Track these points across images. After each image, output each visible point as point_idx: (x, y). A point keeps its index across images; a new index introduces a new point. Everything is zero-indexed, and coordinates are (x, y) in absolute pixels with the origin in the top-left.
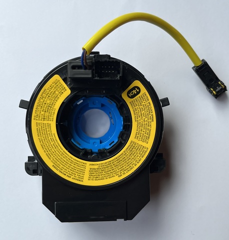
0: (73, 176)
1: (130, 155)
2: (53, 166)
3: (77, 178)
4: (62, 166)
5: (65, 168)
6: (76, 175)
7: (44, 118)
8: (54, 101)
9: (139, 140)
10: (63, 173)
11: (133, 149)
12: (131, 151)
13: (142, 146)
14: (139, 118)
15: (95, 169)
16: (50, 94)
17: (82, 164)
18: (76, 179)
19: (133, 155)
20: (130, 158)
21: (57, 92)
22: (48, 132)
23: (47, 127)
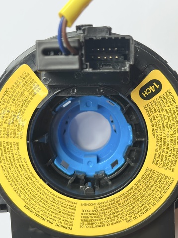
0: (56, 222)
1: (145, 189)
2: (25, 206)
3: (62, 224)
4: (38, 206)
5: (44, 209)
6: (61, 220)
7: (8, 135)
8: (22, 107)
9: (159, 167)
10: (41, 218)
11: (149, 180)
12: (146, 183)
13: (164, 175)
14: (159, 132)
15: (90, 211)
16: (16, 96)
17: (70, 204)
18: (61, 226)
19: (150, 189)
20: (144, 195)
21: (26, 93)
22: (15, 156)
23: (13, 148)
